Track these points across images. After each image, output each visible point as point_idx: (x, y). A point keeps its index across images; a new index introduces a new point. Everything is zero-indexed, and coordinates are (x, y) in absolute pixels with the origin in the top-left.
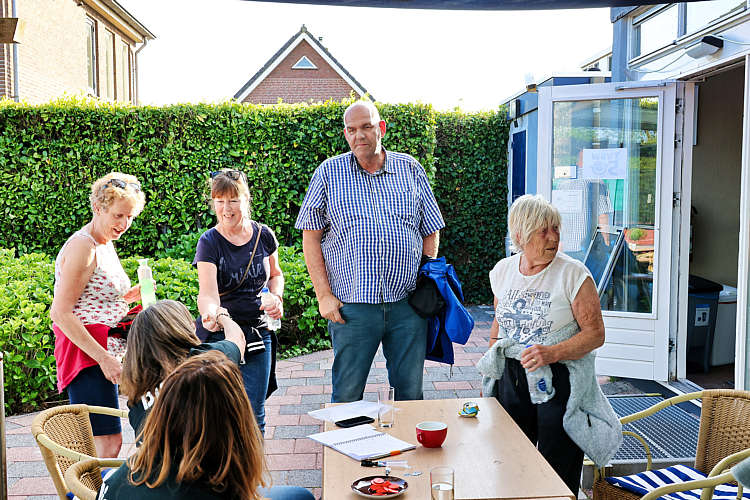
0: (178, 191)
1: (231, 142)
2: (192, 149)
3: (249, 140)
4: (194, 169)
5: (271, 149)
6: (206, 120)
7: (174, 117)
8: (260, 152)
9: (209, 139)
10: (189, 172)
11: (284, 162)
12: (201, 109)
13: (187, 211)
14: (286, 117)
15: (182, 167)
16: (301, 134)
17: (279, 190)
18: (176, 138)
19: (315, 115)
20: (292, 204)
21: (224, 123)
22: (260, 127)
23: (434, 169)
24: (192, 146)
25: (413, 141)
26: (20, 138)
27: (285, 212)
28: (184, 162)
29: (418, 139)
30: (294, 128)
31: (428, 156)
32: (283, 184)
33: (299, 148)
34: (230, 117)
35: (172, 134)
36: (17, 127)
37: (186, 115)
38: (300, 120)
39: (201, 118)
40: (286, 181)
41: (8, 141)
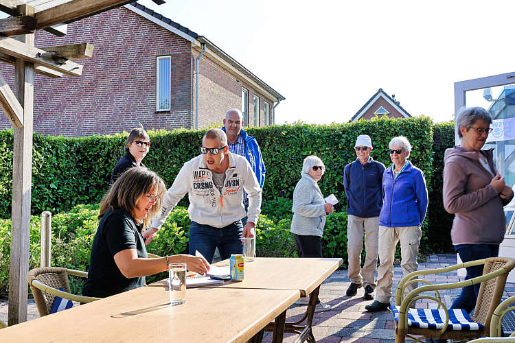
0: (270, 176)
1: (301, 147)
2: (279, 151)
3: (312, 146)
4: (279, 163)
5: (325, 150)
6: (287, 134)
7: (268, 133)
8: (319, 152)
9: (288, 145)
10: (276, 165)
11: (334, 157)
12: (284, 128)
13: (275, 188)
14: (334, 130)
15: (272, 162)
16: (344, 140)
17: (330, 175)
18: (270, 145)
19: (353, 128)
20: (339, 184)
21: (298, 135)
22: (318, 137)
23: (432, 159)
24: (279, 149)
25: (416, 141)
26: (187, 148)
27: (335, 189)
28: (274, 159)
29: (420, 140)
30: (340, 136)
31: (428, 151)
32: (333, 171)
33: (342, 149)
34: (301, 132)
35: (267, 143)
36: (187, 142)
37: (276, 132)
38: (344, 132)
39: (284, 133)
40: (335, 169)
41: (181, 150)
